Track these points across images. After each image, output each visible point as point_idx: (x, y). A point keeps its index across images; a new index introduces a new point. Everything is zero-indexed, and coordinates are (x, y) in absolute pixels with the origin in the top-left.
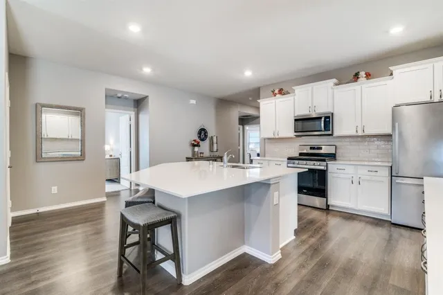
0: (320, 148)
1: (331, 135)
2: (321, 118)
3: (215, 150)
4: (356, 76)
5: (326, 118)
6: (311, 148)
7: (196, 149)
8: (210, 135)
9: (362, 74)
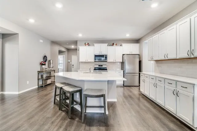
0: (102, 66)
1: (107, 61)
2: (104, 56)
3: (51, 67)
4: (113, 44)
5: (106, 56)
6: (99, 66)
7: (44, 66)
8: (48, 59)
9: (115, 44)
